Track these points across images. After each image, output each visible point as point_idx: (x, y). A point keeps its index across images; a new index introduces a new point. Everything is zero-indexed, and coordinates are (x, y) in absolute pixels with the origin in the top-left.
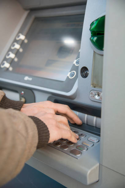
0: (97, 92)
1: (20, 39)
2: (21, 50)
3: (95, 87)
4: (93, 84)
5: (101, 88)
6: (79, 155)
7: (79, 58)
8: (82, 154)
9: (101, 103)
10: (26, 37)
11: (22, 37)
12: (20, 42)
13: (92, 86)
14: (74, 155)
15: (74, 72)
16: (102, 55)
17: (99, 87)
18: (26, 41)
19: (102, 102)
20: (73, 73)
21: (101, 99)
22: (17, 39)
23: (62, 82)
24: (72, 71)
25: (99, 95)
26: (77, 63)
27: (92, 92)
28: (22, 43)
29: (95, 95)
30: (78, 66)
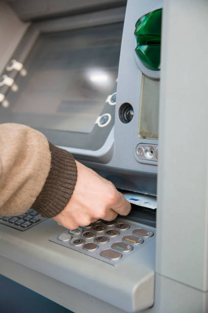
0: (149, 146)
1: (14, 70)
2: (15, 88)
3: (144, 138)
4: (141, 133)
5: (157, 138)
6: (118, 259)
7: (116, 91)
8: (122, 256)
9: (156, 165)
10: (25, 65)
11: (17, 66)
12: (14, 75)
13: (139, 136)
14: (107, 260)
15: (107, 116)
16: (158, 80)
17: (152, 137)
18: (24, 73)
19: (159, 164)
20: (105, 117)
21: (157, 158)
22: (9, 69)
23: (87, 134)
24: (104, 113)
25: (152, 152)
26: (113, 100)
27: (140, 146)
28: (17, 77)
29: (146, 151)
30: (115, 106)
